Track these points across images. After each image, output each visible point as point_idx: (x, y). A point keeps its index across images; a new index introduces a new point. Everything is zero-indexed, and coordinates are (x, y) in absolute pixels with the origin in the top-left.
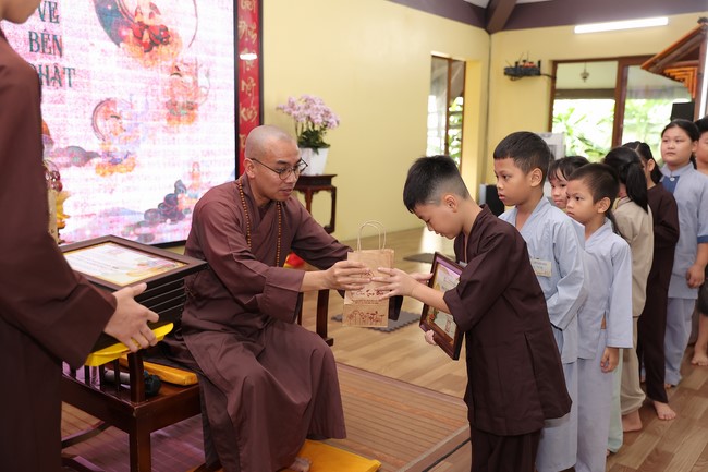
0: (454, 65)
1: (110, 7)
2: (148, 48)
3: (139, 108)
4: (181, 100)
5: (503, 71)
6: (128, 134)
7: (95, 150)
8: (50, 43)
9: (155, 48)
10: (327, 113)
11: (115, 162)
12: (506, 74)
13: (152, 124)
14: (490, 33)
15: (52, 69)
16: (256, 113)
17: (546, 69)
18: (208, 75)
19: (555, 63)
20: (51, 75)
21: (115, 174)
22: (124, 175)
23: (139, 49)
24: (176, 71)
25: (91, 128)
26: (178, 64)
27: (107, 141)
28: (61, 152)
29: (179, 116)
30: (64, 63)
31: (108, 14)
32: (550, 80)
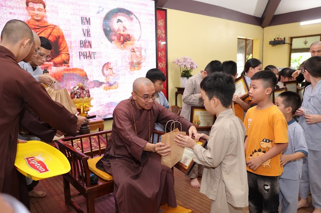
0: (248, 42)
1: (108, 29)
2: (123, 43)
4: (135, 61)
5: (268, 43)
6: (115, 75)
7: (103, 81)
8: (87, 44)
9: (125, 43)
10: (192, 63)
11: (110, 85)
12: (270, 44)
13: (124, 71)
14: (263, 27)
15: (88, 53)
16: (165, 65)
17: (287, 41)
18: (145, 51)
19: (292, 38)
20: (88, 55)
21: (111, 90)
23: (119, 44)
24: (133, 50)
26: (134, 48)
28: (91, 82)
29: (134, 67)
30: (92, 50)
31: (108, 32)
32: (289, 46)
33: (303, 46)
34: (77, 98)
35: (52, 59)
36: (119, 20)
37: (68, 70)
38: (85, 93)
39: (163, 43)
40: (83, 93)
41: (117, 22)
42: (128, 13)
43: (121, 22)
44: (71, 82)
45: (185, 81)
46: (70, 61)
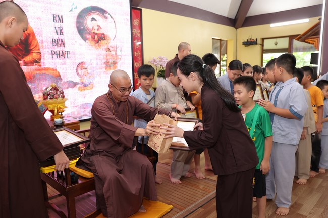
0: (222, 42)
1: (82, 28)
2: (97, 42)
3: (94, 65)
4: (110, 61)
5: (242, 43)
6: (90, 75)
7: (78, 82)
8: (60, 43)
9: (100, 42)
11: (85, 86)
12: (243, 44)
13: (99, 71)
15: (61, 52)
17: (259, 42)
18: (121, 51)
19: (263, 39)
20: (61, 54)
22: (89, 90)
23: (94, 43)
24: (108, 50)
25: (76, 73)
26: (109, 47)
28: (65, 83)
29: (110, 67)
30: (65, 49)
31: (82, 30)
32: (261, 46)
33: (273, 47)
34: (51, 98)
35: (23, 58)
36: (93, 18)
37: (39, 70)
38: (58, 93)
39: (139, 43)
40: (56, 93)
41: (92, 21)
42: (102, 11)
43: (95, 20)
44: (44, 83)
45: (161, 81)
46: (42, 61)
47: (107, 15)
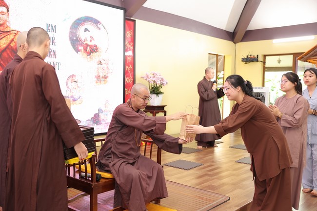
0: (219, 57)
1: (75, 38)
2: (89, 54)
4: (101, 75)
6: (80, 89)
8: (52, 53)
9: (92, 54)
10: (162, 79)
11: (75, 100)
12: (242, 61)
13: (90, 84)
15: (52, 63)
16: (132, 79)
17: (261, 58)
18: (113, 64)
19: (265, 56)
21: (74, 105)
24: (100, 63)
26: (101, 60)
27: (72, 92)
29: (101, 81)
30: (56, 61)
31: (75, 42)
32: (262, 63)
33: (276, 64)
36: (86, 29)
41: (84, 31)
42: (96, 22)
43: (88, 31)
45: (154, 98)
47: (100, 26)
